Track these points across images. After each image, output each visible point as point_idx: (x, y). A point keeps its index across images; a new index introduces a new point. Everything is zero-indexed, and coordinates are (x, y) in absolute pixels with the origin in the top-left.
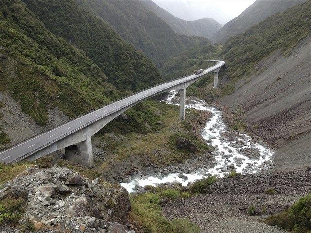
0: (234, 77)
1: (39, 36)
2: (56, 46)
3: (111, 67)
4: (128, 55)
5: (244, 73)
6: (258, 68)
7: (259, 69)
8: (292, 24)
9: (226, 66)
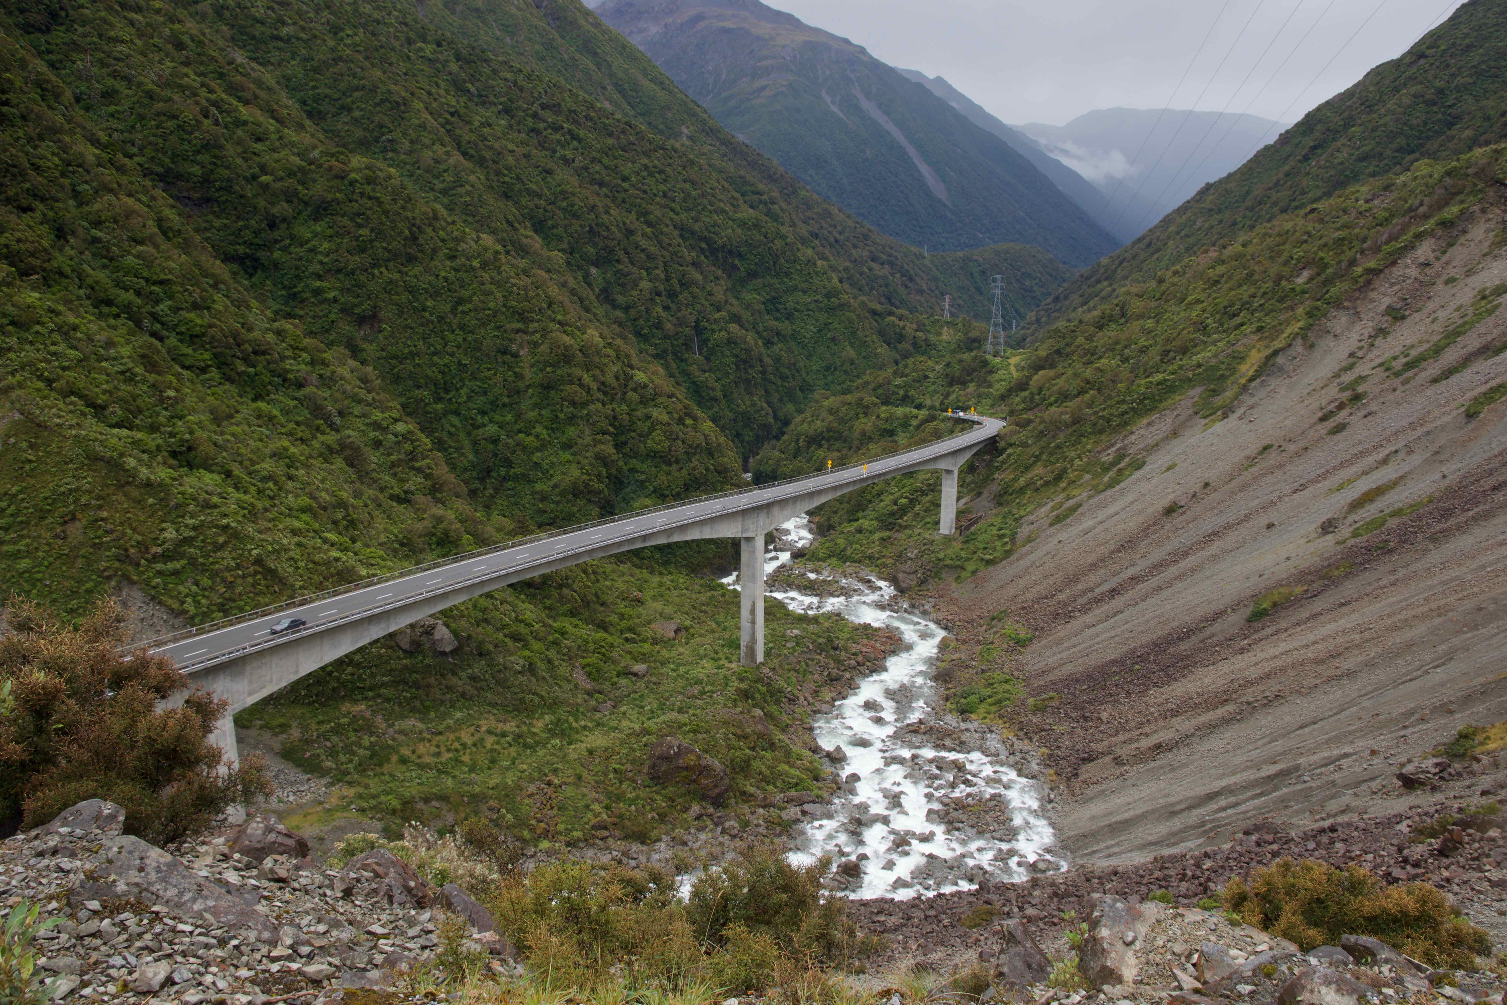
3: (520, 431)
5: (1058, 478)
6: (1110, 458)
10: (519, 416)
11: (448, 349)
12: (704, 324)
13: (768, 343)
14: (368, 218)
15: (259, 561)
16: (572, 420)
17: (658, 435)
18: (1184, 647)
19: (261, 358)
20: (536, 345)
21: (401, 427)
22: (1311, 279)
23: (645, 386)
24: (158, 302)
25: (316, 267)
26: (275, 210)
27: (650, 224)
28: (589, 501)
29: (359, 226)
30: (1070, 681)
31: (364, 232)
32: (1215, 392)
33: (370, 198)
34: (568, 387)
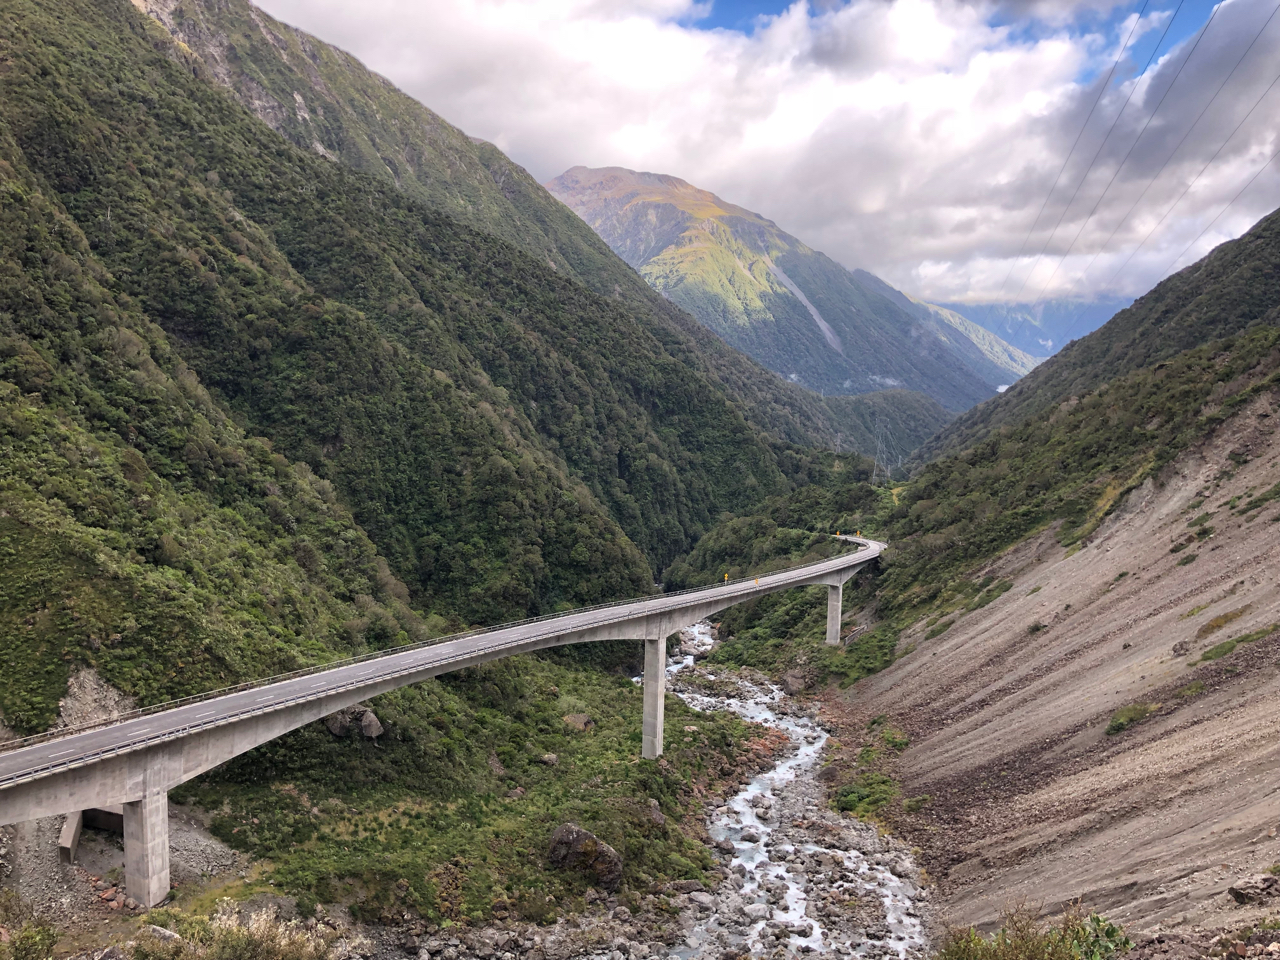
0: (900, 607)
1: (173, 431)
2: (226, 465)
3: (459, 540)
4: (527, 503)
5: (933, 597)
6: (981, 580)
7: (983, 585)
8: (1107, 435)
9: (883, 565)
10: (458, 528)
11: (401, 467)
12: (627, 452)
13: (681, 471)
14: (336, 353)
15: (208, 649)
16: (505, 532)
17: (580, 547)
18: (1047, 756)
19: (231, 469)
20: (478, 466)
21: (351, 534)
22: (1161, 426)
23: (572, 504)
24: (144, 418)
25: (288, 393)
26: (257, 344)
27: (583, 366)
28: (518, 603)
29: (330, 360)
30: (942, 784)
31: (333, 364)
32: (1074, 524)
33: (339, 336)
34: (504, 504)
